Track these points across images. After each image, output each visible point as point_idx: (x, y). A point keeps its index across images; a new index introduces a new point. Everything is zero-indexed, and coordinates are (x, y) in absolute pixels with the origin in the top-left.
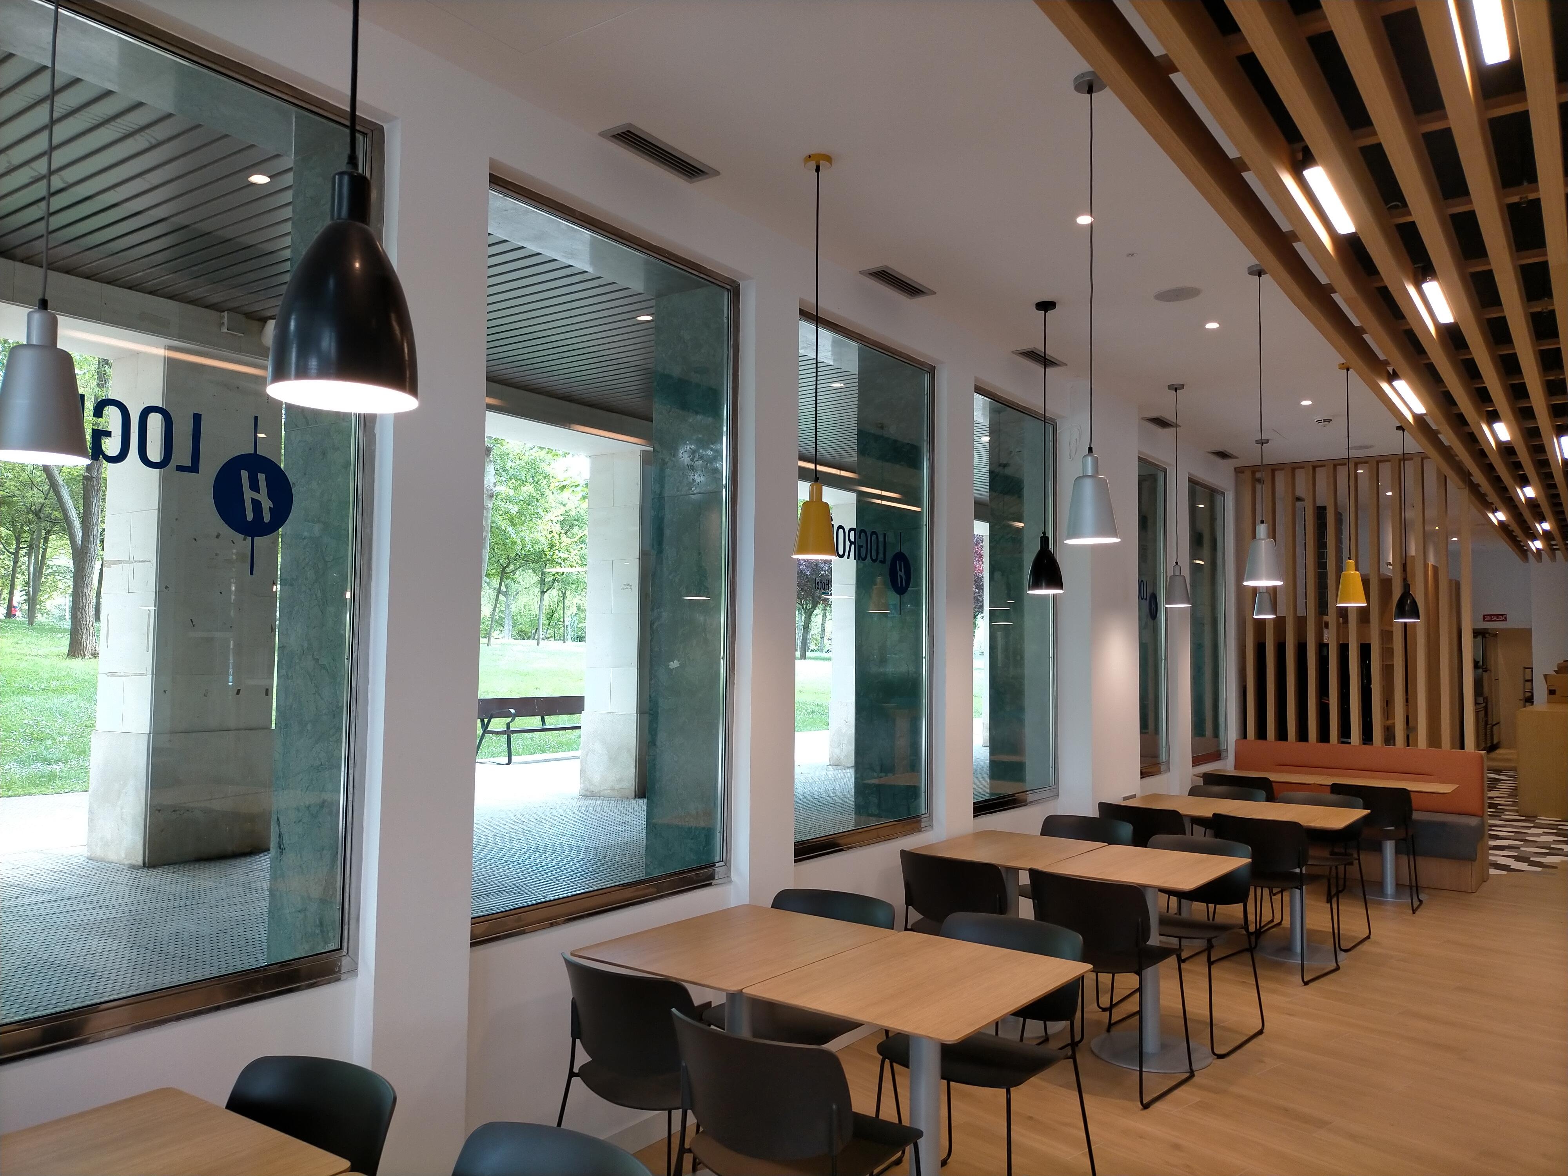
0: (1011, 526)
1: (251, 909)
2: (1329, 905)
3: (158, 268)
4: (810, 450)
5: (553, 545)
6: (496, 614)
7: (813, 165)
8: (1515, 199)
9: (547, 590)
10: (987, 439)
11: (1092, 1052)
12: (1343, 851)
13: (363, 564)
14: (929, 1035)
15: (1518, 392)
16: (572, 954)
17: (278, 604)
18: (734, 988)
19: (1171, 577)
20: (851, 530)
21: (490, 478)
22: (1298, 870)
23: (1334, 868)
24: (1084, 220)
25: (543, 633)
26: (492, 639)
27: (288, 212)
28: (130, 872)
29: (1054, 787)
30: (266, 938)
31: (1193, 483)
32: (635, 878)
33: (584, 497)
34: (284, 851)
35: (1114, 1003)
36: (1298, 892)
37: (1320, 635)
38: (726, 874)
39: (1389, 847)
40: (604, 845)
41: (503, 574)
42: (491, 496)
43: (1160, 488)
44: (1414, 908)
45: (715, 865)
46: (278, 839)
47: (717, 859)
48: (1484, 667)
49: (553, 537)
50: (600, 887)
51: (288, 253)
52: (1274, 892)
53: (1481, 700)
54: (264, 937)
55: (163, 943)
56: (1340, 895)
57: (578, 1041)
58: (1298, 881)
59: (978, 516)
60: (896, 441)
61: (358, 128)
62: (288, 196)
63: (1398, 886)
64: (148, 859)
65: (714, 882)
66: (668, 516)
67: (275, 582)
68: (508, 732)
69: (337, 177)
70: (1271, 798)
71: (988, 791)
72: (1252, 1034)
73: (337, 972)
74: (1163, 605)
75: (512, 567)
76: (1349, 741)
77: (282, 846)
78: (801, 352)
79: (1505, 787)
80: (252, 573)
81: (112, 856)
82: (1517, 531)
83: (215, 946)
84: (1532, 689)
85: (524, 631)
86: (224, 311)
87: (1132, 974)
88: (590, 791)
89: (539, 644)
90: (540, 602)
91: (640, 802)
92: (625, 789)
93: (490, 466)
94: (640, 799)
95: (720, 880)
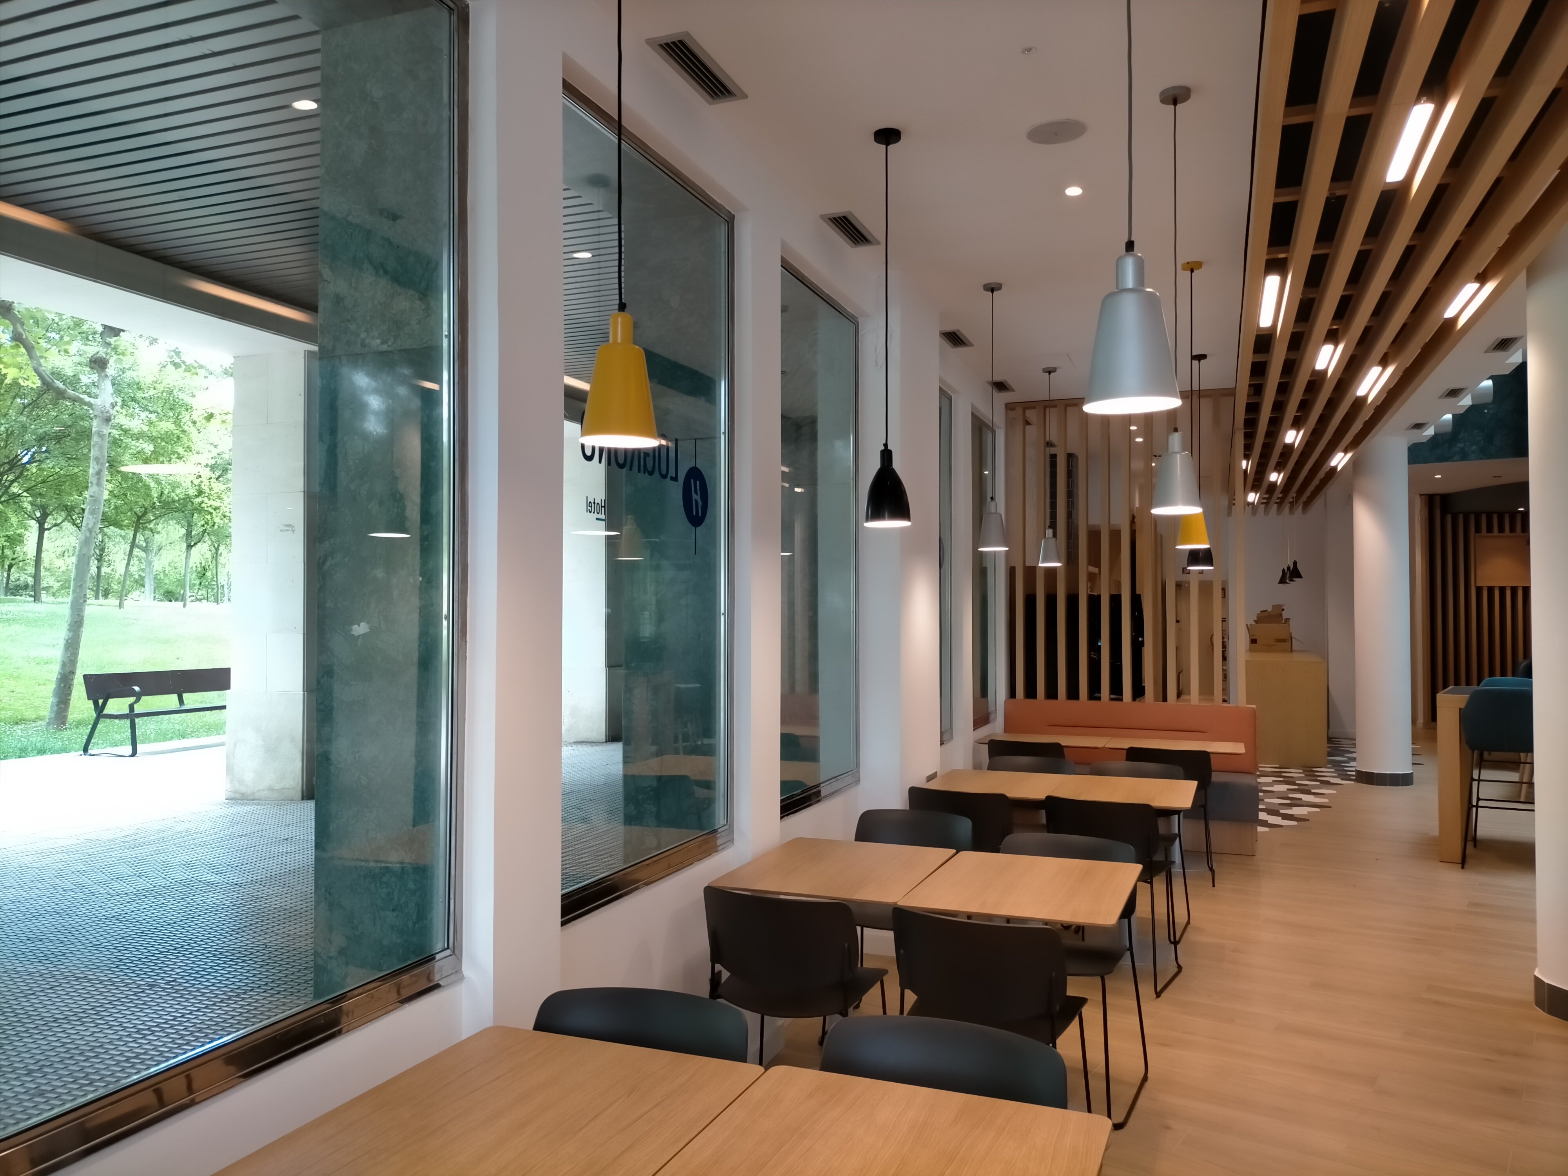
5: (201, 492)
9: (195, 544)
25: (193, 594)
29: (856, 770)
31: (976, 420)
33: (235, 428)
38: (453, 969)
41: (139, 524)
45: (435, 958)
47: (439, 946)
49: (202, 482)
65: (434, 986)
68: (132, 716)
72: (1139, 1084)
75: (149, 516)
76: (1121, 697)
85: (171, 592)
88: (240, 793)
89: (184, 606)
90: (187, 558)
91: (309, 805)
92: (288, 789)
93: (105, 382)
94: (309, 801)
95: (444, 979)
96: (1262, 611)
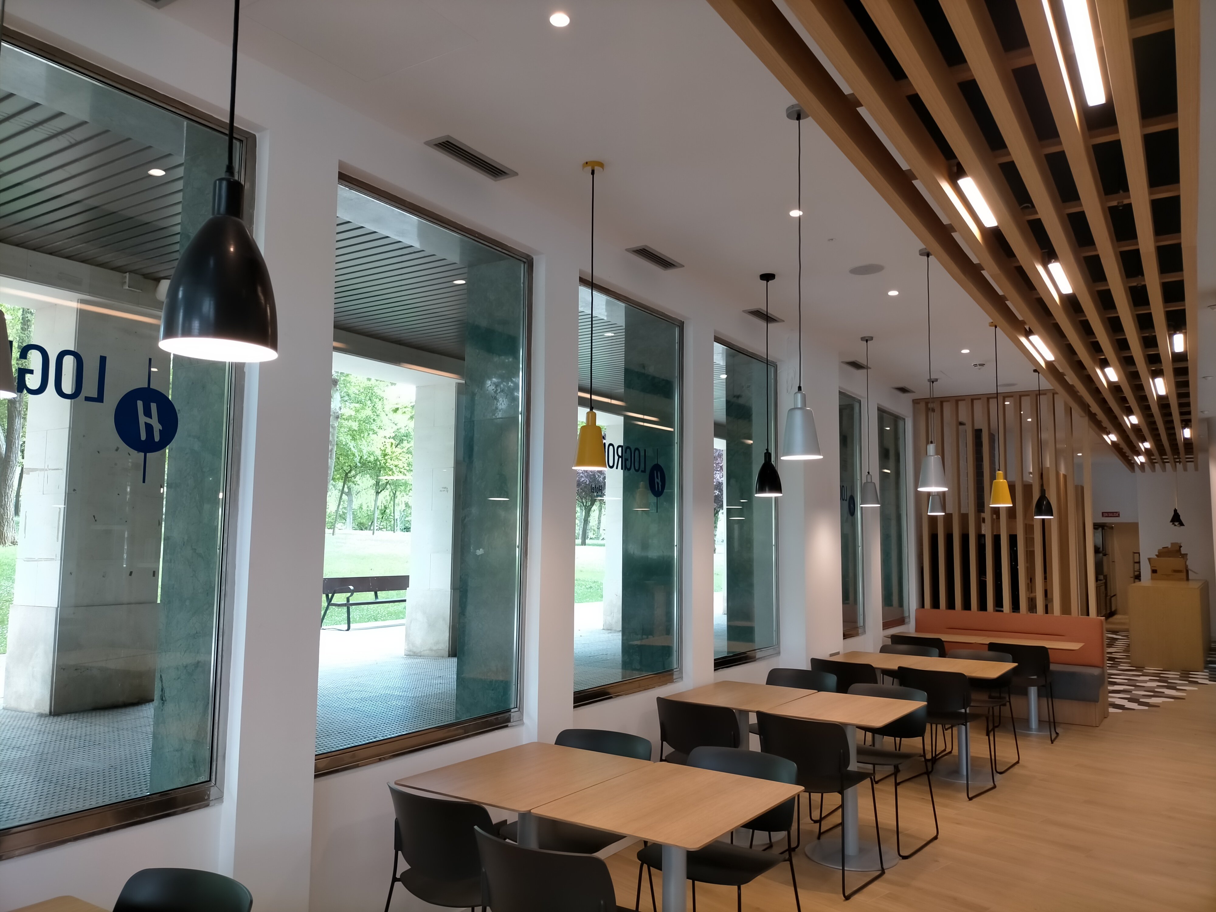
0: (744, 443)
1: (137, 748)
2: (987, 737)
3: (73, 238)
4: (587, 383)
5: (386, 455)
6: (340, 510)
7: (589, 169)
8: (1114, 203)
9: (381, 491)
10: (724, 376)
11: (806, 856)
12: (998, 695)
13: (233, 474)
14: (676, 844)
15: (1122, 345)
16: (396, 783)
17: (164, 503)
18: (524, 809)
19: (864, 483)
20: (619, 447)
21: (336, 403)
22: (963, 711)
23: (991, 709)
24: (795, 213)
25: (377, 525)
26: (336, 529)
27: (179, 197)
28: (38, 720)
29: (777, 646)
30: (149, 772)
31: (882, 412)
32: (448, 721)
33: (412, 417)
34: (165, 702)
35: (823, 816)
36: (964, 727)
37: (978, 528)
38: (519, 718)
39: (1033, 692)
40: (423, 695)
41: (346, 478)
42: (338, 417)
43: (856, 416)
44: (1053, 739)
45: (511, 711)
46: (161, 693)
47: (512, 706)
48: (1104, 552)
49: (386, 448)
50: (420, 729)
51: (178, 229)
52: (946, 728)
53: (1101, 577)
54: (147, 772)
55: (64, 777)
56: (996, 730)
57: (400, 853)
58: (964, 719)
59: (718, 435)
60: (654, 378)
61: (235, 135)
62: (180, 185)
63: (1040, 722)
64: (54, 709)
65: (509, 724)
66: (476, 436)
67: (162, 486)
68: (348, 605)
69: (217, 182)
70: (942, 654)
71: (726, 650)
72: (929, 839)
73: (207, 799)
74: (859, 506)
75: (353, 473)
76: (1002, 609)
77: (164, 698)
78: (581, 309)
79: (1120, 644)
80: (144, 482)
81: (24, 707)
82: (1126, 449)
83: (107, 779)
84: (1140, 569)
85: (362, 523)
86: (126, 273)
87: (836, 793)
88: (413, 652)
89: (373, 534)
90: (376, 501)
91: (453, 660)
92: (441, 650)
93: (336, 393)
94: (453, 658)
95: (515, 722)
96: (1163, 548)
